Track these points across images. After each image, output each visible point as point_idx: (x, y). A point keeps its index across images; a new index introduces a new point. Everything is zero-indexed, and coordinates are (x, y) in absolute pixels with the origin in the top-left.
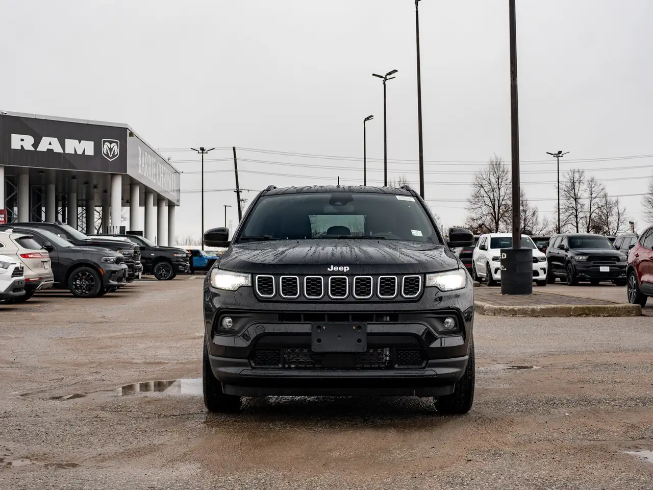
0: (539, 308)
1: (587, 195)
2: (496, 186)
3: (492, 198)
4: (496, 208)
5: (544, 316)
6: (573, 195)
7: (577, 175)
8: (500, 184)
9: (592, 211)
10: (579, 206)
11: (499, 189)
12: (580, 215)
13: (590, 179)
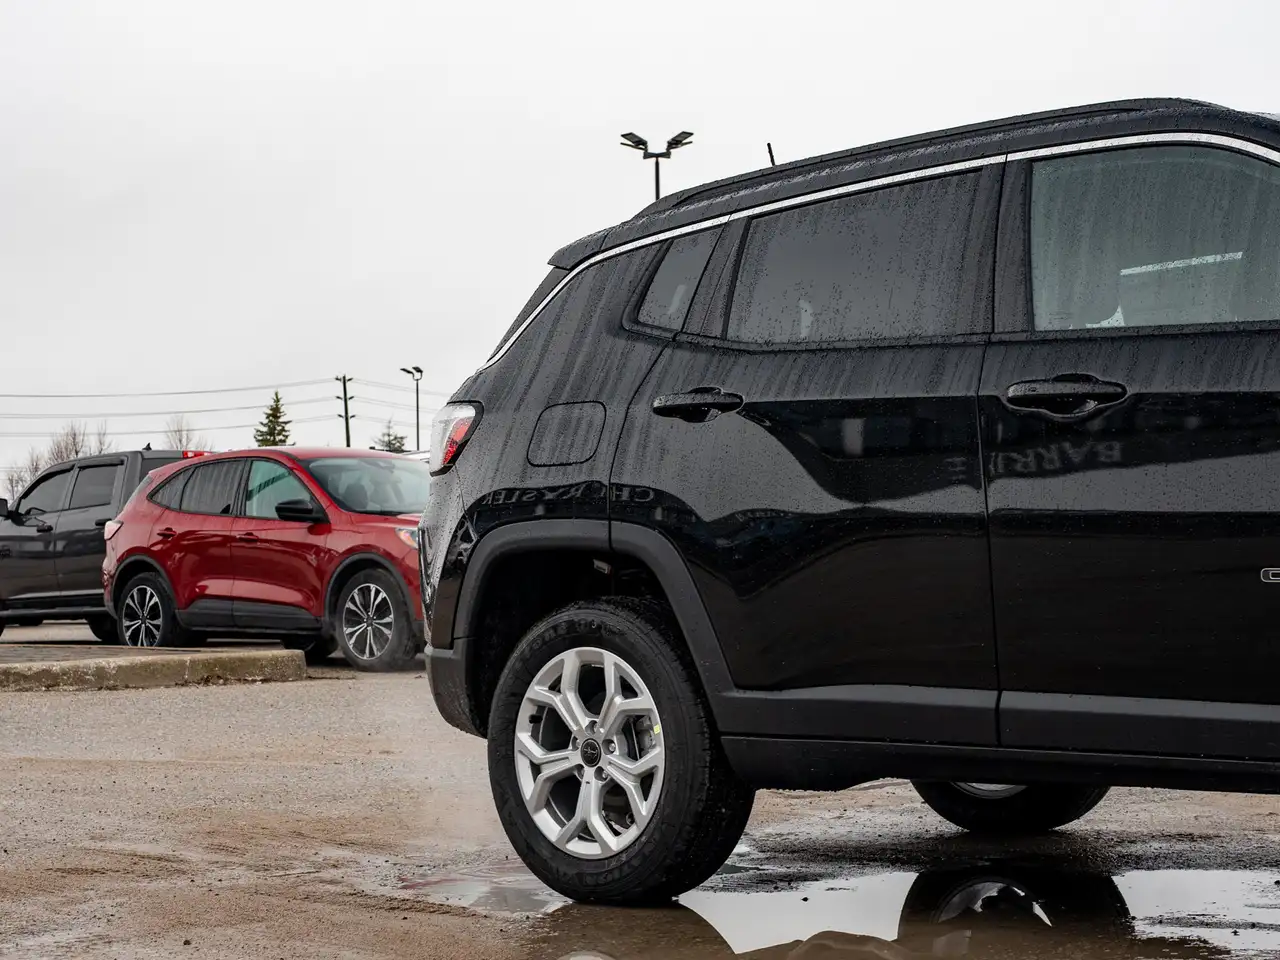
0: (112, 665)
5: (127, 687)
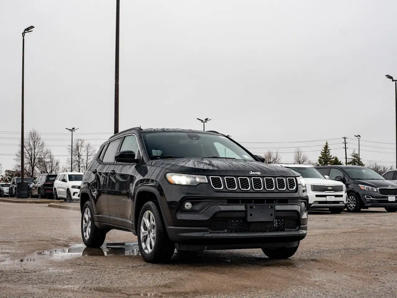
1: (85, 154)
2: (33, 147)
3: (30, 154)
4: (33, 160)
6: (77, 154)
7: (80, 142)
8: (35, 146)
9: (88, 163)
10: (81, 160)
11: (35, 149)
12: (81, 165)
13: (87, 145)
